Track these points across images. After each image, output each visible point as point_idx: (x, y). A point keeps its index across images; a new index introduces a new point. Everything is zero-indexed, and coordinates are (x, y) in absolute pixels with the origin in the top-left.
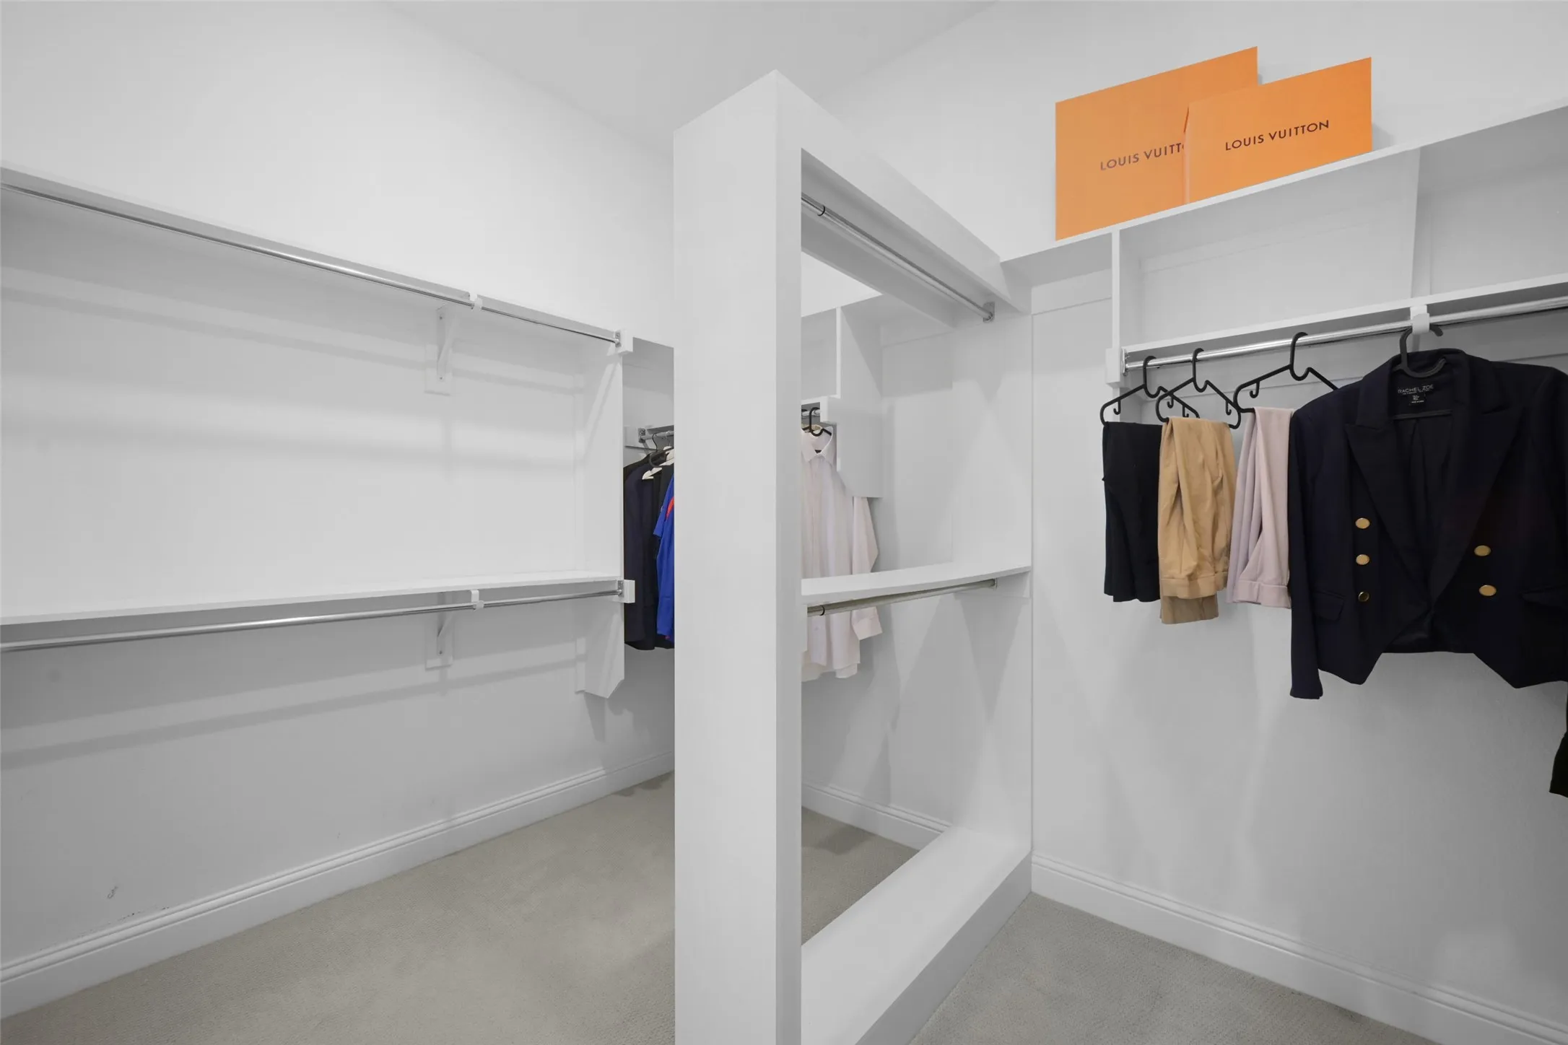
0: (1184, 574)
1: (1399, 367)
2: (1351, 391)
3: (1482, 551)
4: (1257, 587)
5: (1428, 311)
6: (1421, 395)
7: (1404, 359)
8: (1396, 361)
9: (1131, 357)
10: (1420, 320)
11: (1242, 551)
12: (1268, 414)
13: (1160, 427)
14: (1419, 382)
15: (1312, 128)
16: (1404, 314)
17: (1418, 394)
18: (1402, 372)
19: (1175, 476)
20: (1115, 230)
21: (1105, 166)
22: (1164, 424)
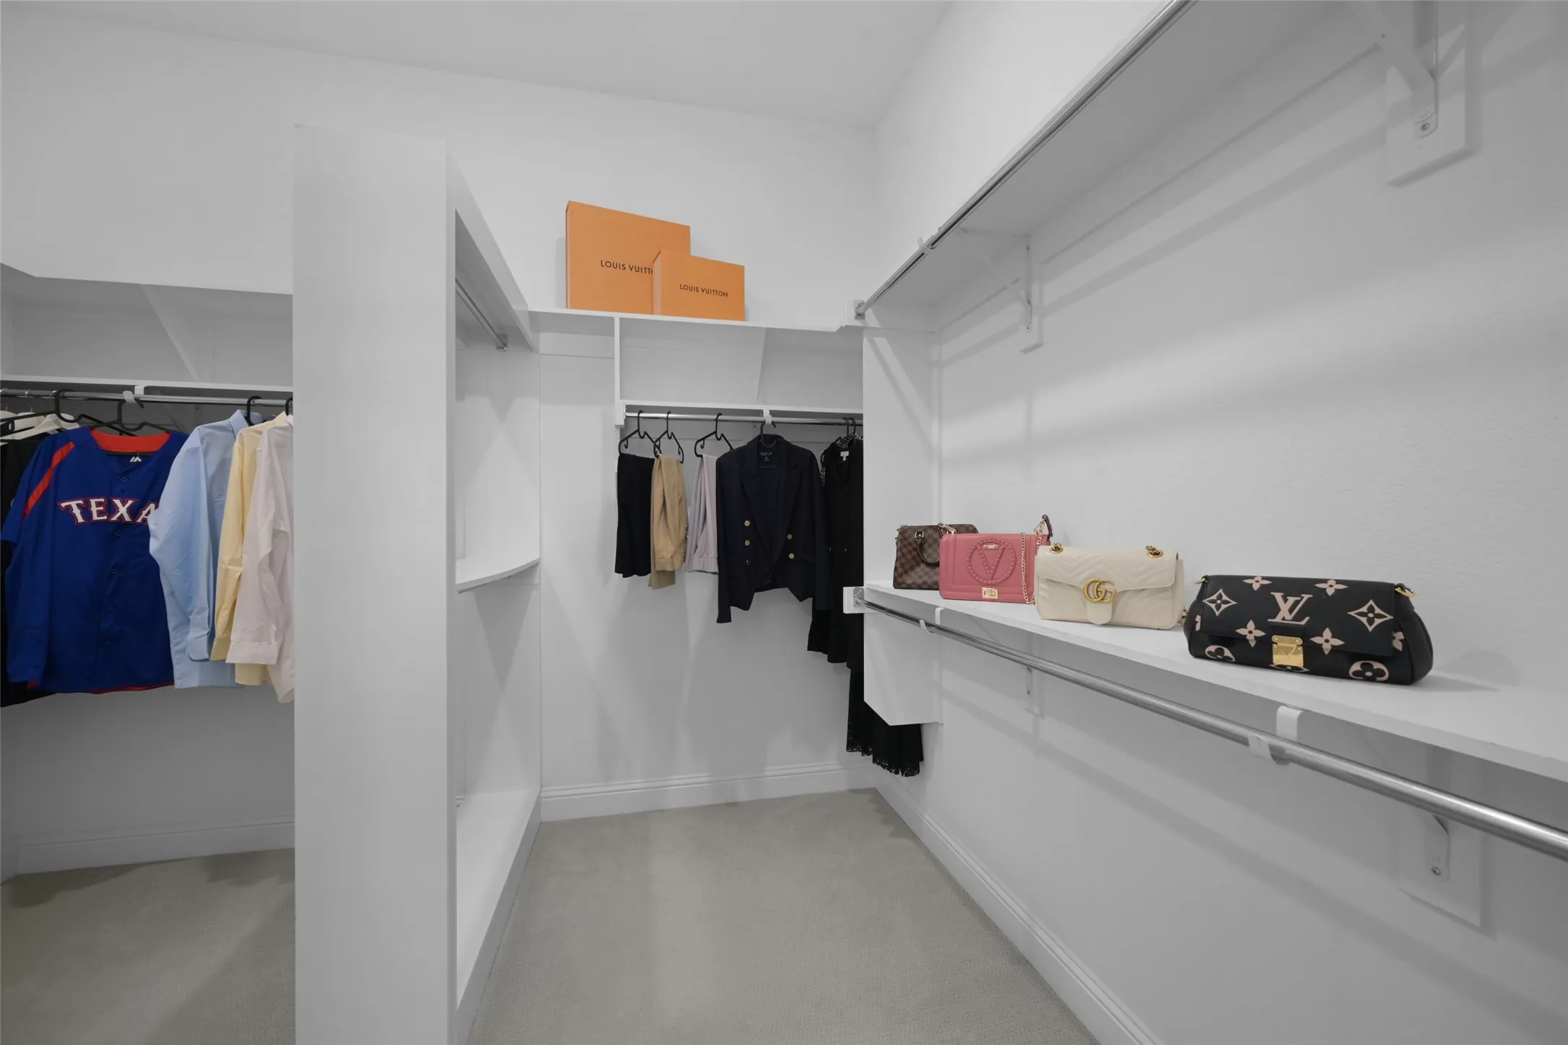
0: (669, 556)
1: (760, 441)
2: (741, 450)
3: (790, 537)
4: (702, 562)
5: (770, 414)
6: (769, 457)
7: (762, 436)
8: (759, 437)
9: (629, 408)
10: (768, 418)
11: (694, 543)
12: (707, 458)
13: (654, 460)
14: (768, 450)
15: (720, 293)
16: (760, 413)
17: (767, 456)
18: (761, 443)
19: (662, 494)
20: (617, 316)
21: (604, 264)
22: (656, 459)
